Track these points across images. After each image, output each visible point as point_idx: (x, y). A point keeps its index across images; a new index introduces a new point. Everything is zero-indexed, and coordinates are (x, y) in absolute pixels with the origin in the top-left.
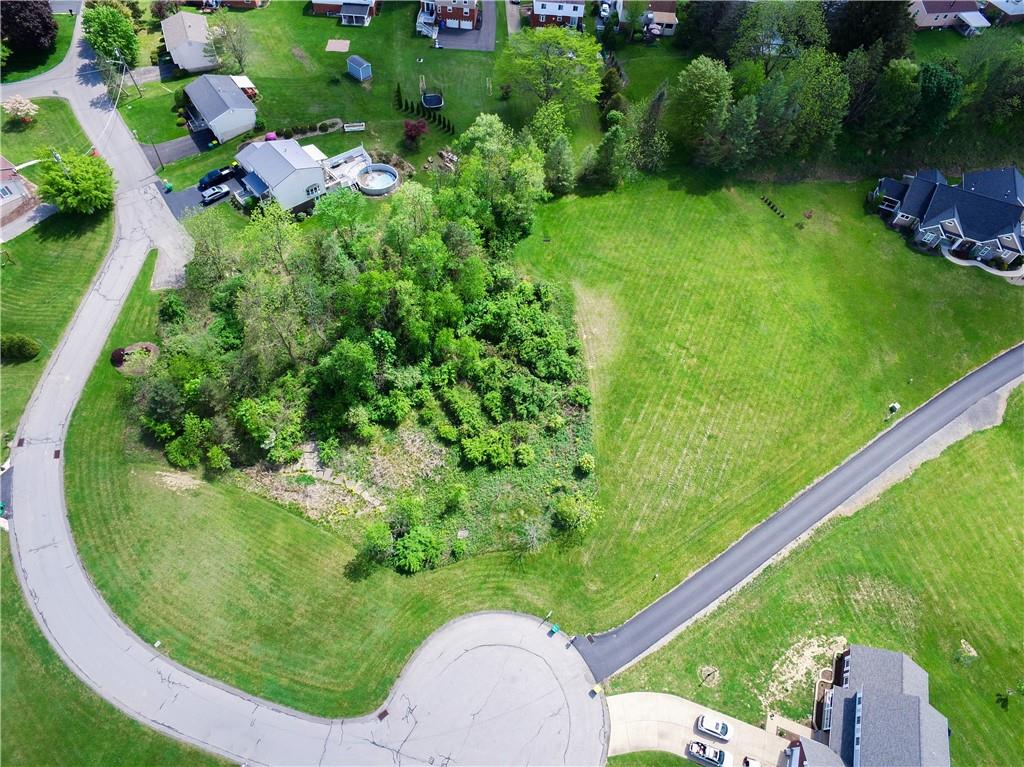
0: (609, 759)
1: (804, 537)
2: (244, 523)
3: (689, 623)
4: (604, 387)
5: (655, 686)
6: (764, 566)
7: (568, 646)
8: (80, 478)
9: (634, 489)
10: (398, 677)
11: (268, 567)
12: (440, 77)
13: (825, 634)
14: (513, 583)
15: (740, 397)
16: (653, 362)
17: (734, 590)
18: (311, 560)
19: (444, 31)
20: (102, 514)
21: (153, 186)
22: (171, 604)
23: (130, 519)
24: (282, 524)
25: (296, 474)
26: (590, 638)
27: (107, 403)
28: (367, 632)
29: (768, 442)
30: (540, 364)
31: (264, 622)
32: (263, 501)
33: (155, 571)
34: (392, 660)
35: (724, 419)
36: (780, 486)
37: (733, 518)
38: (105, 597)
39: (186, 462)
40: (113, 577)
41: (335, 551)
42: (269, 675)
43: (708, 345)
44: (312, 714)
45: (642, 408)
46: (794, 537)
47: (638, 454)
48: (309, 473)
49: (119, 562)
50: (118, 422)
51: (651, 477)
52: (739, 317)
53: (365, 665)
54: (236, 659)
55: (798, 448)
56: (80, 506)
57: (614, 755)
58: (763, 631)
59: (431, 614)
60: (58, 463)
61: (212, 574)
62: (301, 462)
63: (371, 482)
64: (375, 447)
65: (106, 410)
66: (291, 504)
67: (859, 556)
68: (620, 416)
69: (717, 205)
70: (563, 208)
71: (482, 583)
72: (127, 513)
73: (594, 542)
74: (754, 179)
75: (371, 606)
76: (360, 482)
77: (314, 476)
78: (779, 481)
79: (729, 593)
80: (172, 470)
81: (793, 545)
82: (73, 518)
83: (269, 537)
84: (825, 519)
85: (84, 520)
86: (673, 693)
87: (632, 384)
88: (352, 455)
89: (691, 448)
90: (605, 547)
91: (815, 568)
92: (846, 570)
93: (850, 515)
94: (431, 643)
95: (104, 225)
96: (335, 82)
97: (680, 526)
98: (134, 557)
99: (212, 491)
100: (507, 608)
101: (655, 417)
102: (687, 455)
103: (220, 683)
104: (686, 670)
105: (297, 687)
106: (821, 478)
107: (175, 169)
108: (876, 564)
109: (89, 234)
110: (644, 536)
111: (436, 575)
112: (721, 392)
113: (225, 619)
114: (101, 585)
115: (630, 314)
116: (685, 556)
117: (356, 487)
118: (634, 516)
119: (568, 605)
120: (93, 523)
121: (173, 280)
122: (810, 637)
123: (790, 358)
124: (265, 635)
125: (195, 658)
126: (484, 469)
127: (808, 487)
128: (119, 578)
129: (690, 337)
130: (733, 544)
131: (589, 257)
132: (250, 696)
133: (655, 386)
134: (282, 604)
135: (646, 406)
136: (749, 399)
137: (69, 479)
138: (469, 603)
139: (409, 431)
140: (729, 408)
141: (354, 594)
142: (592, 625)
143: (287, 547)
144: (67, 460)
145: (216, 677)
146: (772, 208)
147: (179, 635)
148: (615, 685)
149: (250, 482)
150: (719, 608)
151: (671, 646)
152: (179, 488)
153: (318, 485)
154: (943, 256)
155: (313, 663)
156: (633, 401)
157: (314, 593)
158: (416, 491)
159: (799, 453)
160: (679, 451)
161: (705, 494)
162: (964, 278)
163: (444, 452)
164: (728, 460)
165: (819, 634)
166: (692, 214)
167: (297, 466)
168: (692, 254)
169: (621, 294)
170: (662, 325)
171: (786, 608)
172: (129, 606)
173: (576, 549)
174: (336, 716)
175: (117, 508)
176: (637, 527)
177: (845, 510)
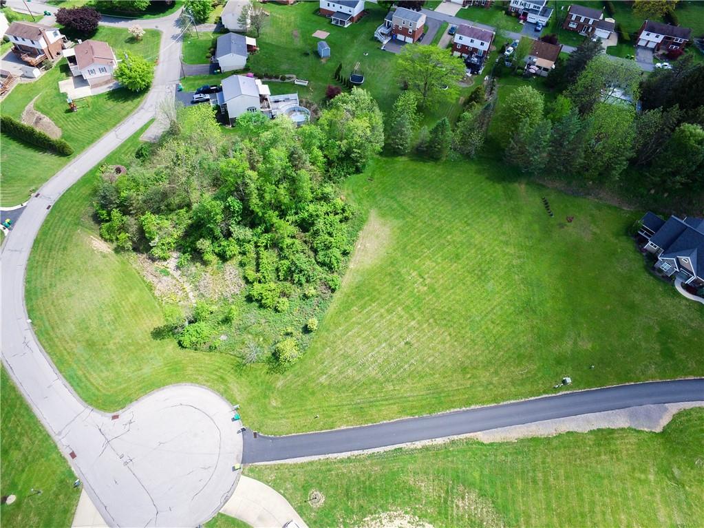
0: (219, 513)
1: (439, 441)
2: (120, 282)
3: (322, 457)
4: (352, 282)
5: (276, 486)
6: (397, 446)
7: (239, 432)
8: (52, 223)
9: (334, 354)
10: (136, 400)
11: (116, 311)
12: (372, 67)
13: (420, 517)
14: (231, 378)
15: (446, 325)
16: (395, 278)
17: (366, 451)
18: (140, 317)
19: (394, 41)
20: (51, 246)
21: (174, 86)
22: (55, 306)
23: (63, 255)
24: (138, 291)
25: (162, 268)
26: (255, 434)
27: (86, 191)
28: (139, 368)
29: (449, 365)
30: (321, 253)
31: (93, 337)
32: (137, 275)
33: (58, 286)
34: (141, 389)
35: (424, 335)
36: (442, 398)
37: (395, 404)
38: (26, 287)
39: (108, 237)
40: (36, 280)
41: (155, 318)
42: (75, 366)
43: (441, 281)
44: (81, 397)
45: (370, 305)
46: (431, 438)
47: (350, 333)
48: (168, 270)
49: (44, 274)
50: (86, 203)
51: (350, 352)
52: (476, 272)
53: (125, 385)
54: (66, 349)
55: (470, 378)
56: (43, 237)
57: (223, 513)
58: (373, 490)
59: (177, 374)
60: (47, 211)
61: (86, 301)
62: (168, 261)
63: (197, 288)
64: (209, 268)
65: (84, 194)
66: (150, 282)
67: (476, 475)
68: (352, 304)
69: (504, 192)
70: (394, 163)
71: (215, 370)
72: (64, 250)
73: (291, 376)
74: (544, 184)
75: (152, 356)
76: (191, 286)
77: (171, 272)
78: (443, 395)
79: (360, 452)
80: (100, 238)
81: (427, 443)
82: (36, 241)
83: (127, 295)
84: (463, 436)
85: (41, 245)
86: (285, 496)
87: (373, 287)
88: (196, 268)
89: (390, 345)
90: (296, 382)
91: (436, 467)
92: (460, 479)
93: (485, 442)
94: (165, 390)
95: (139, 99)
96: (306, 54)
97: (352, 392)
98: (53, 274)
99: (115, 258)
100: (219, 392)
101: (376, 315)
102: (384, 348)
103: (48, 357)
104: (303, 487)
105: (84, 379)
106: (478, 407)
107: (191, 79)
108: (487, 487)
109: (130, 102)
110: (324, 387)
111: (195, 354)
112: (433, 316)
113: (75, 327)
114: (28, 281)
115: (398, 242)
116: (345, 413)
117: (188, 287)
118: (325, 371)
119: (253, 407)
120: (44, 248)
121: (153, 137)
122: (406, 513)
123: (499, 313)
124: (90, 345)
125: (46, 339)
126: (257, 305)
127: (464, 408)
128: (38, 281)
129: (430, 272)
130: (385, 422)
131: (392, 198)
132: (58, 372)
133: (388, 294)
134: (109, 333)
135: (374, 305)
136: (451, 329)
137: (46, 221)
138: (200, 378)
139: (231, 267)
140: (432, 329)
141: (149, 345)
142: (260, 427)
143: (133, 304)
144: (51, 212)
145: (49, 354)
146: (547, 207)
147: (47, 324)
148: (251, 470)
149: (137, 261)
150: (349, 458)
151: (302, 466)
152: (98, 250)
153: (170, 278)
154: (673, 285)
155: (102, 371)
156: (367, 298)
157: (129, 334)
158: (216, 303)
159: (469, 382)
160: (379, 342)
161: (382, 379)
162: (683, 308)
163: (243, 286)
164: (412, 364)
165: (414, 514)
166: (482, 193)
167: (165, 263)
168: (466, 219)
169: (398, 229)
170: (416, 257)
171: (399, 484)
172: (33, 297)
173: (278, 375)
174: (91, 405)
175: (60, 246)
176: (323, 379)
177: (484, 437)
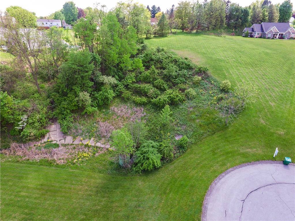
14: (233, 147)
16: (220, 61)
24: (34, 174)
25: (44, 144)
41: (85, 179)
43: (234, 56)
48: (54, 142)
64: (98, 119)
66: (41, 161)
71: (213, 155)
76: (92, 139)
77: (58, 143)
83: (21, 185)
87: (218, 66)
101: (237, 72)
110: (278, 106)
111: (176, 164)
118: (266, 100)
133: (227, 66)
135: (230, 70)
138: (215, 168)
140: (260, 68)
141: (112, 202)
143: (39, 187)
146: (220, 37)
153: (61, 148)
156: (224, 70)
163: (143, 109)
167: (45, 140)
169: (191, 50)
170: (213, 54)
173: (253, 119)
